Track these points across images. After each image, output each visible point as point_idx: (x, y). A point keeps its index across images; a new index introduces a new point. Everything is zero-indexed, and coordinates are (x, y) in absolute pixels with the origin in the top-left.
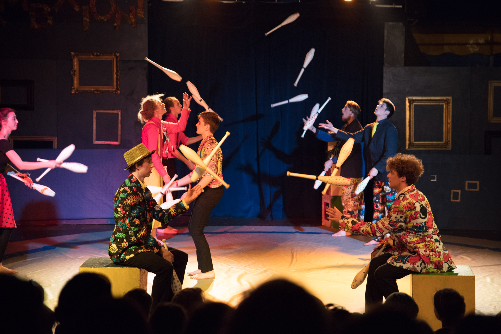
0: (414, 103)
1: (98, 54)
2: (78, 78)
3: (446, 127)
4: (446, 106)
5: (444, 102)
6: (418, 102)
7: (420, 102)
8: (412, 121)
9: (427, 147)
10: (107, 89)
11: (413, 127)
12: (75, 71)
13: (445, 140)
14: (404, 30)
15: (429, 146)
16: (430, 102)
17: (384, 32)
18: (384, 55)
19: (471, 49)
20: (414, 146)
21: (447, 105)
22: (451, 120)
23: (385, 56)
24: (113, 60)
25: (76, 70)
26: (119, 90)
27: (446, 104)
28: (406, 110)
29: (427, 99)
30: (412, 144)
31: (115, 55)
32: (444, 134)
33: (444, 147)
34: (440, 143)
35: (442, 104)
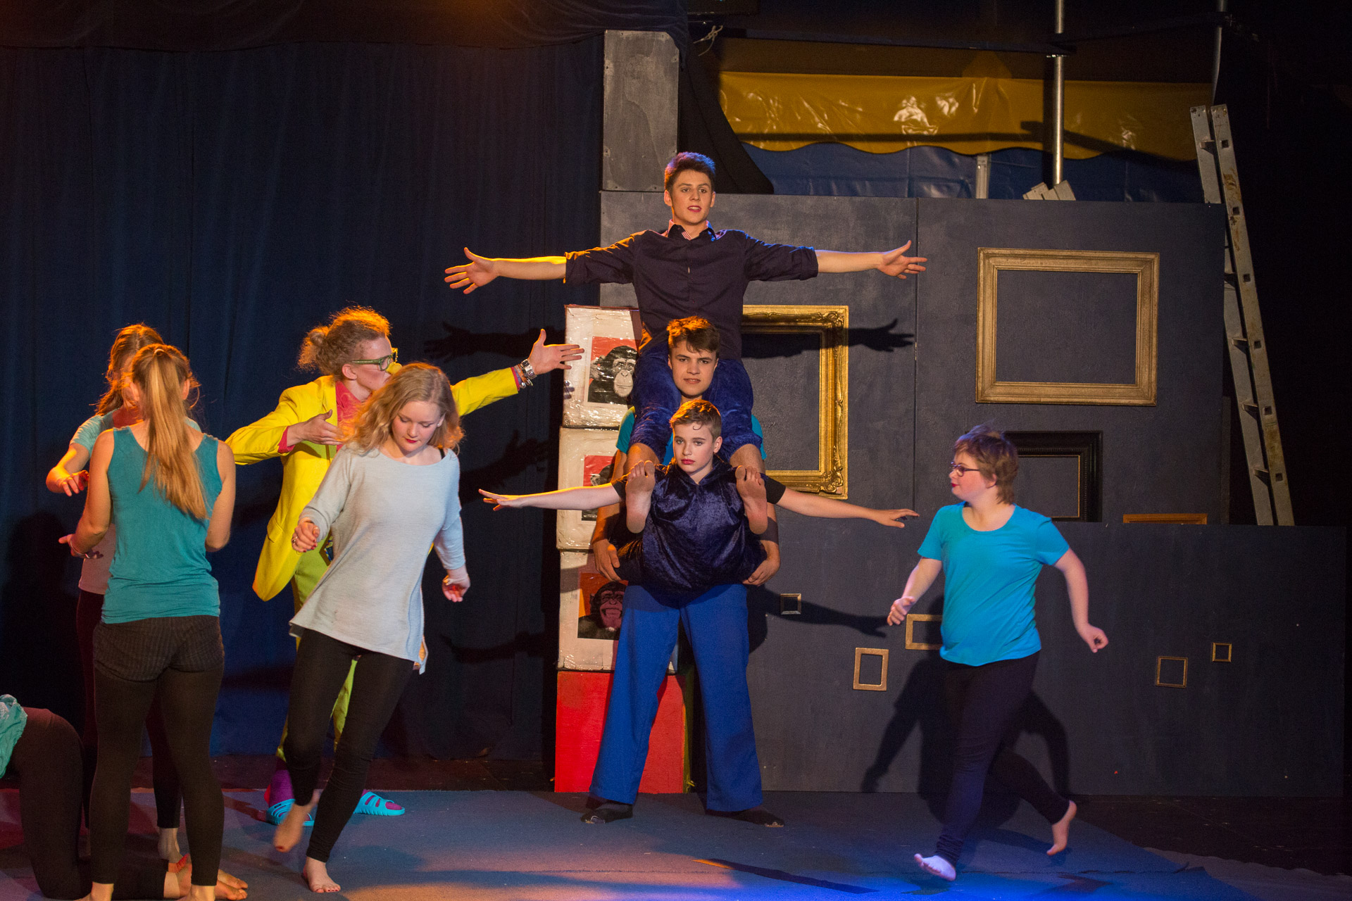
3: (830, 418)
13: (826, 464)
14: (677, 57)
17: (603, 62)
18: (605, 147)
21: (831, 338)
22: (847, 392)
23: (607, 153)
27: (827, 331)
29: (762, 313)
32: (822, 441)
33: (823, 491)
34: (807, 477)
35: (813, 331)
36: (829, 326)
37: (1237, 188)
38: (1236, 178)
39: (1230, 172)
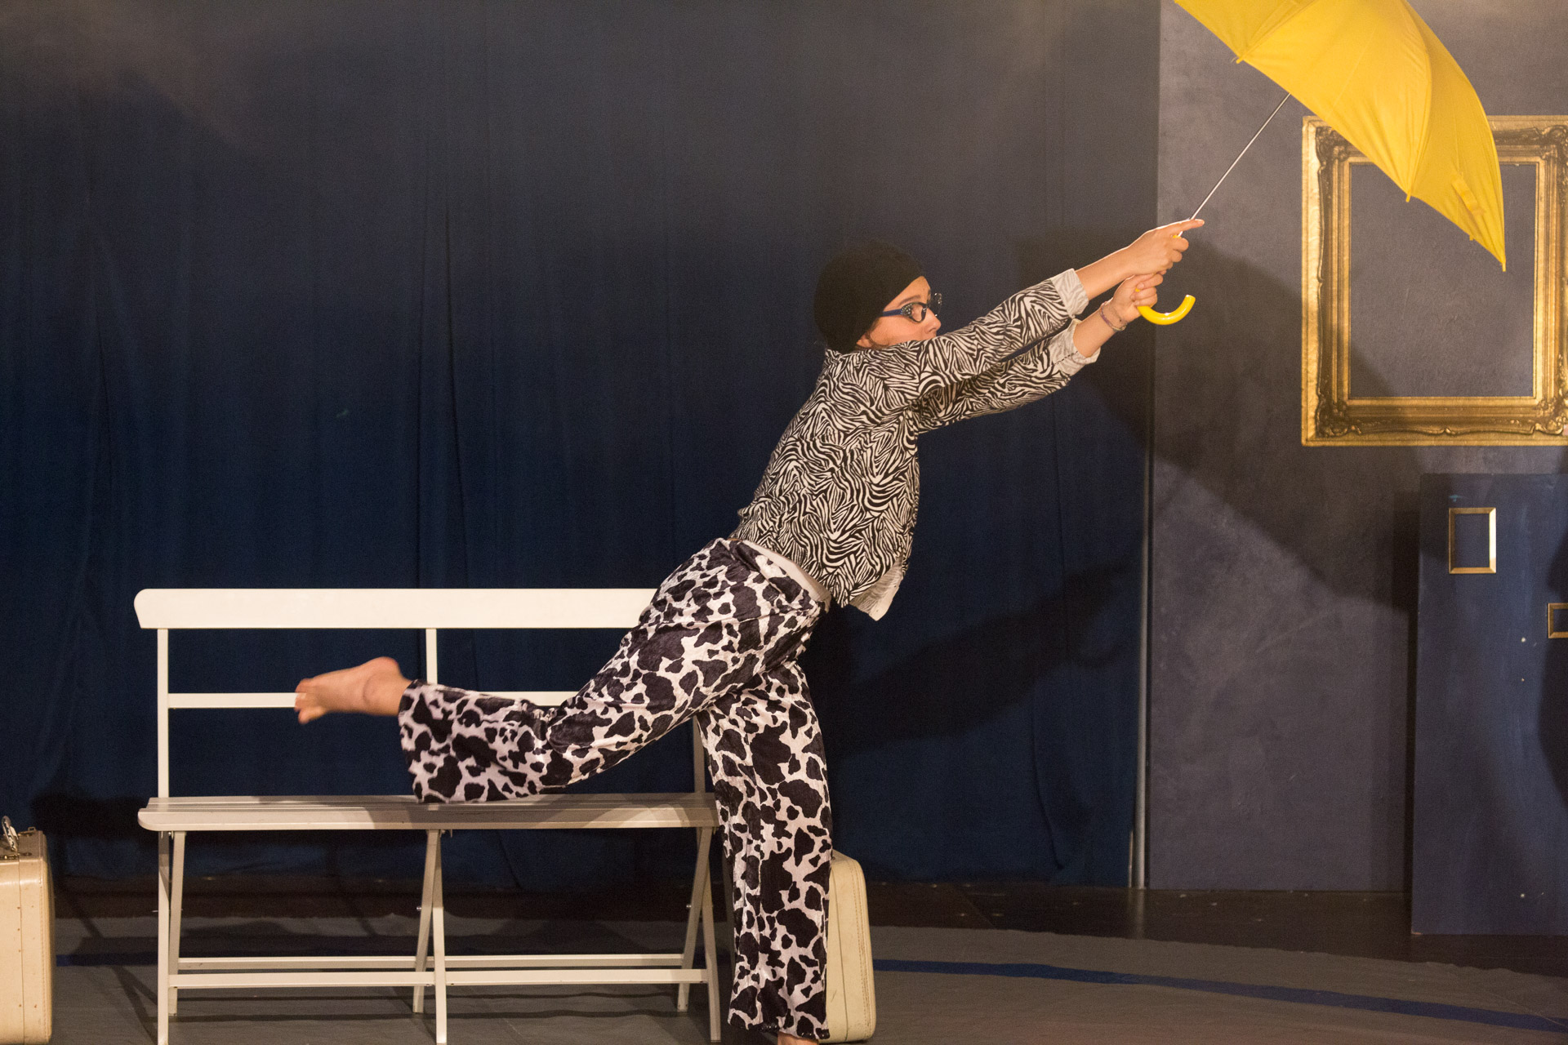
0: (1353, 155)
3: (1552, 307)
4: (1547, 171)
5: (1536, 147)
8: (1340, 270)
9: (1436, 430)
11: (1346, 305)
13: (1545, 389)
15: (1444, 423)
20: (1350, 422)
21: (1555, 170)
27: (1548, 160)
28: (1304, 199)
30: (1341, 414)
32: (1539, 347)
33: (1539, 431)
34: (1512, 407)
35: (1525, 159)
36: (1553, 151)
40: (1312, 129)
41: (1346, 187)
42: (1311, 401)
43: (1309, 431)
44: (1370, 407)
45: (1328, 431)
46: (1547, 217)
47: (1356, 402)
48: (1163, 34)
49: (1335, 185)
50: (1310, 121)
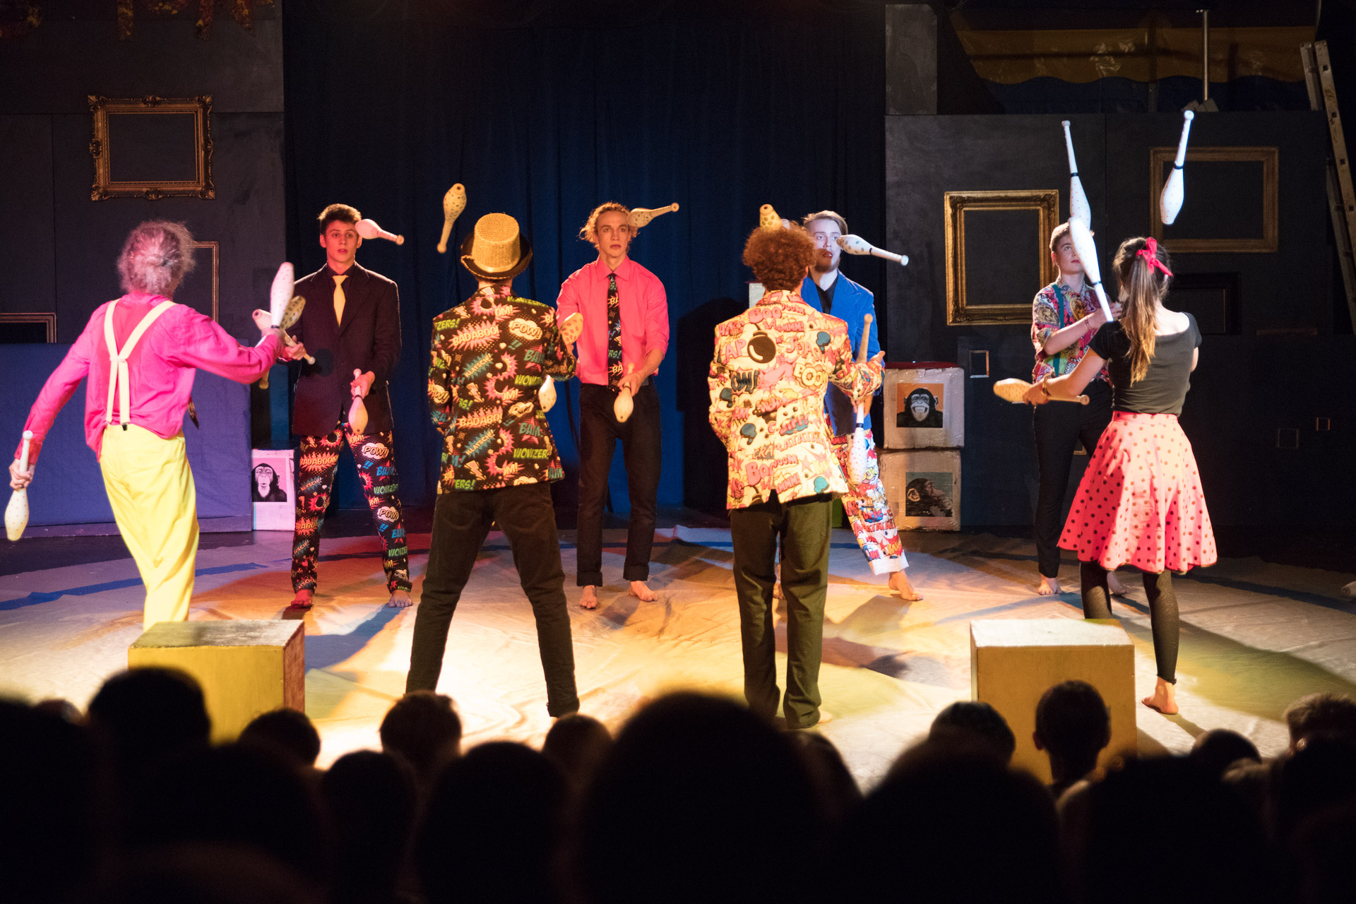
0: (966, 207)
1: (158, 98)
2: (106, 161)
3: (1047, 267)
4: (1044, 212)
5: (1039, 203)
6: (973, 204)
7: (979, 204)
8: (961, 254)
9: (1002, 318)
10: (182, 189)
11: (964, 268)
12: (98, 144)
14: (935, 22)
15: (1005, 315)
16: (1004, 203)
17: (885, 27)
18: (887, 86)
19: (1101, 67)
20: (966, 316)
21: (1046, 212)
23: (889, 89)
24: (196, 112)
25: (102, 141)
26: (212, 189)
27: (1044, 208)
28: (946, 225)
29: (999, 197)
30: (963, 312)
31: (200, 101)
35: (1034, 208)
36: (1045, 204)
37: (1335, 99)
38: (1334, 92)
39: (1330, 88)
40: (948, 197)
41: (963, 220)
42: (950, 307)
43: (950, 320)
44: (975, 309)
45: (958, 319)
46: (1044, 231)
47: (969, 307)
48: (887, 160)
49: (958, 219)
50: (947, 194)
